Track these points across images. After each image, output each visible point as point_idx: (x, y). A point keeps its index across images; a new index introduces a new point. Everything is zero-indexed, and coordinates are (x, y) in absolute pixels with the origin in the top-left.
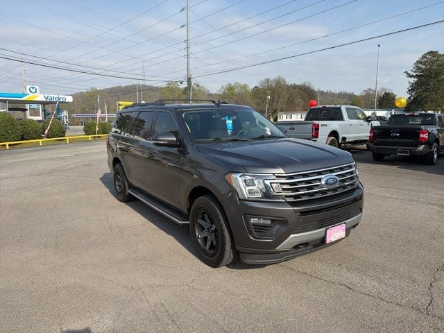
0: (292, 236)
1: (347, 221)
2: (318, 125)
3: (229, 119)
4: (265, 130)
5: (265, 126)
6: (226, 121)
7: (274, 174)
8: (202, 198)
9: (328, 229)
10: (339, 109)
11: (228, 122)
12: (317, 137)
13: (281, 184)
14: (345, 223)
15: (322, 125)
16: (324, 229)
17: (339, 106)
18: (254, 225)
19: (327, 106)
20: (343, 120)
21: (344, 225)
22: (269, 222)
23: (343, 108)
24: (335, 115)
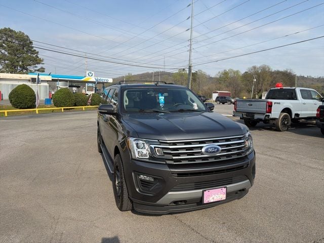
0: (169, 193)
2: (271, 103)
3: (162, 95)
4: (192, 106)
5: (193, 102)
7: (158, 140)
9: (205, 191)
10: (294, 90)
11: (160, 97)
12: (271, 113)
13: (163, 149)
14: (225, 187)
15: (275, 103)
16: (201, 190)
17: (294, 88)
18: (142, 180)
19: (284, 88)
20: (297, 99)
21: (224, 190)
23: (298, 90)
24: (292, 96)
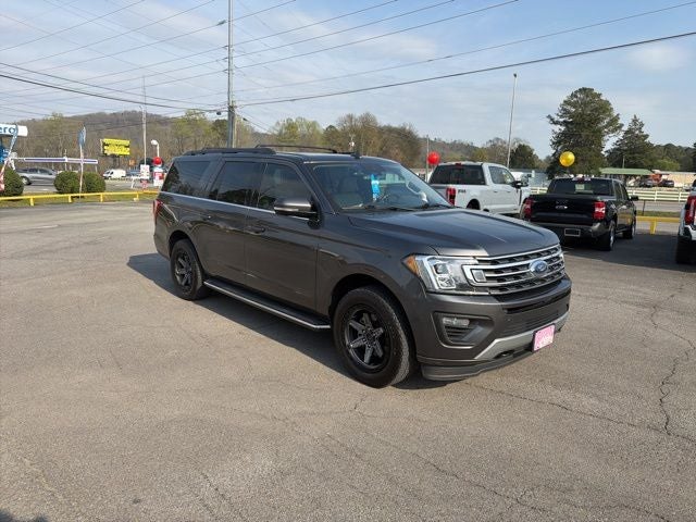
0: (496, 341)
1: (555, 322)
2: (454, 191)
3: (376, 179)
6: (370, 181)
7: (474, 257)
8: (360, 292)
10: (480, 168)
13: (485, 270)
14: (553, 324)
15: (459, 191)
16: (532, 332)
17: (479, 163)
18: (448, 327)
19: (463, 163)
20: (484, 184)
21: (553, 327)
22: (465, 323)
23: (486, 166)
24: (476, 177)
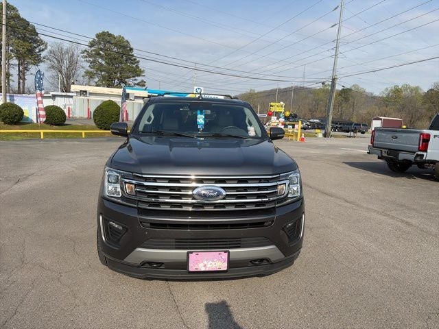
0: (138, 249)
2: (428, 136)
3: (201, 113)
4: (247, 130)
5: (251, 125)
6: (196, 115)
7: (133, 173)
9: (192, 253)
11: (199, 116)
12: (426, 151)
13: (137, 185)
15: (435, 136)
16: (186, 251)
18: (111, 228)
21: (226, 254)
22: (120, 228)
